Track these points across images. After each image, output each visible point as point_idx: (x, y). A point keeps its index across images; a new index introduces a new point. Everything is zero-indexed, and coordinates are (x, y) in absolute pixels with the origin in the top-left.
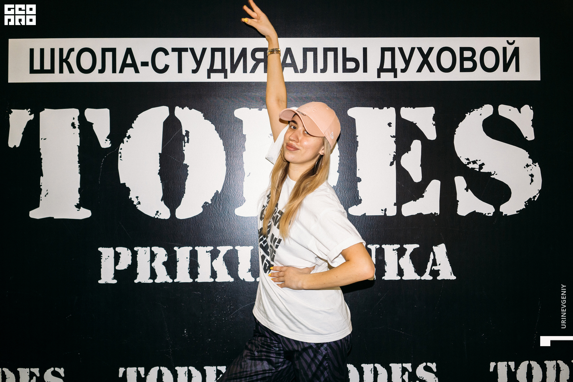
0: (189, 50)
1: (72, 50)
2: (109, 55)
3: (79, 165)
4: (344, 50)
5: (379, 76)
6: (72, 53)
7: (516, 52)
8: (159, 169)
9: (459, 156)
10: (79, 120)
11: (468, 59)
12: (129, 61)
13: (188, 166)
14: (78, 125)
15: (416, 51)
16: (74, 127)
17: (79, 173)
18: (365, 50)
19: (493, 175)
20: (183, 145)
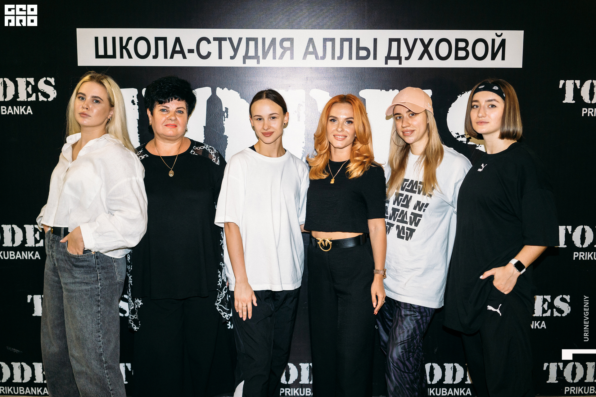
0: (228, 39)
1: (130, 39)
2: (161, 43)
3: (139, 135)
4: (358, 40)
5: (386, 63)
6: (130, 41)
7: (503, 43)
8: (204, 139)
9: (450, 131)
10: (137, 98)
11: (462, 49)
12: (178, 48)
13: (228, 137)
14: (137, 102)
15: (419, 41)
16: (134, 104)
17: (139, 142)
18: (375, 40)
19: (478, 147)
20: (224, 120)
